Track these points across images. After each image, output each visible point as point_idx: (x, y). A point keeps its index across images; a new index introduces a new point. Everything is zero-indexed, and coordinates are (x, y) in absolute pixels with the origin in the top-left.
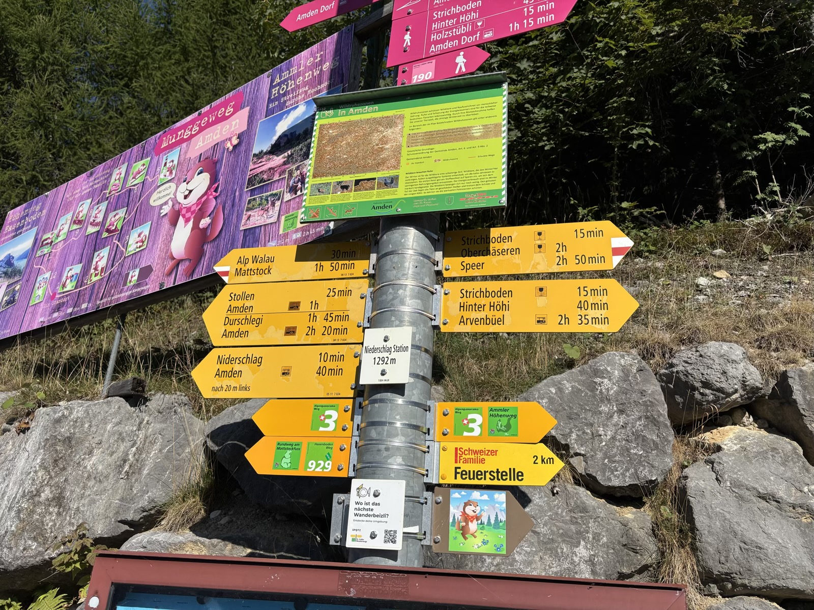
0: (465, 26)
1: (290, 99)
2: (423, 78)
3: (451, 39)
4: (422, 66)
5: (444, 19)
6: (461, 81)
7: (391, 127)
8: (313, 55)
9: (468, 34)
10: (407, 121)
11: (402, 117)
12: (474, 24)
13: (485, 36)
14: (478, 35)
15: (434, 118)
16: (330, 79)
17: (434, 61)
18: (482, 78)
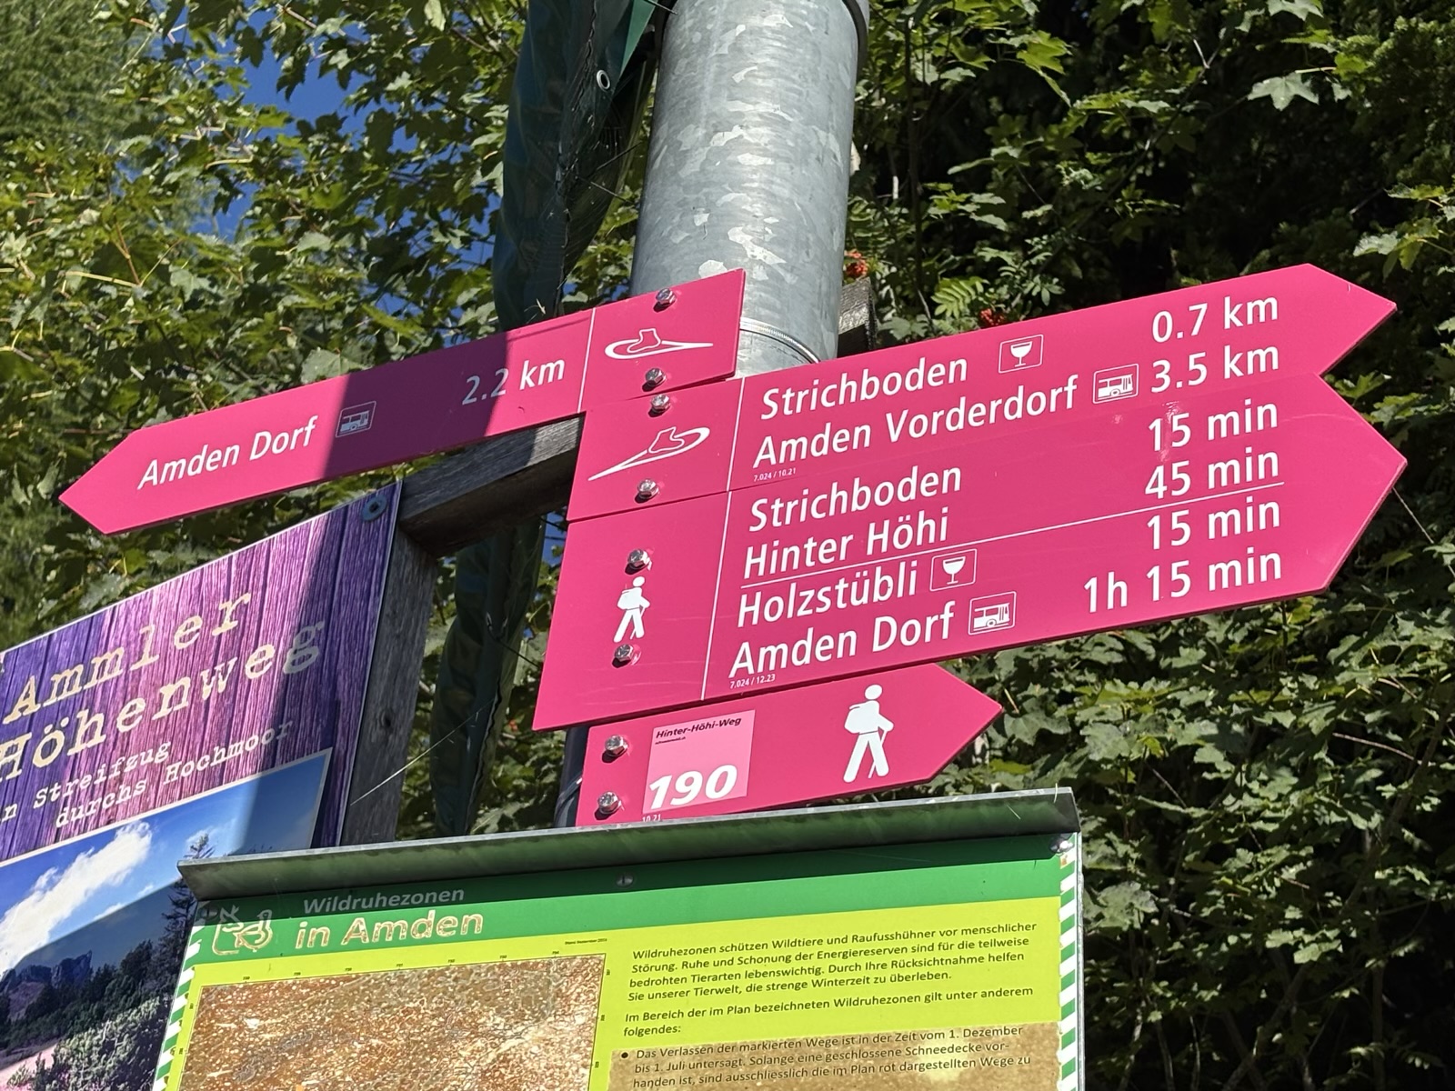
0: (891, 570)
1: (76, 801)
2: (695, 789)
3: (830, 623)
4: (692, 735)
5: (796, 533)
6: (869, 820)
7: (539, 1018)
8: (202, 603)
9: (901, 608)
10: (614, 991)
11: (591, 970)
12: (928, 567)
13: (980, 623)
14: (947, 616)
15: (743, 983)
16: (277, 722)
17: (748, 717)
18: (966, 811)
